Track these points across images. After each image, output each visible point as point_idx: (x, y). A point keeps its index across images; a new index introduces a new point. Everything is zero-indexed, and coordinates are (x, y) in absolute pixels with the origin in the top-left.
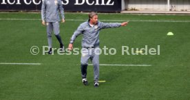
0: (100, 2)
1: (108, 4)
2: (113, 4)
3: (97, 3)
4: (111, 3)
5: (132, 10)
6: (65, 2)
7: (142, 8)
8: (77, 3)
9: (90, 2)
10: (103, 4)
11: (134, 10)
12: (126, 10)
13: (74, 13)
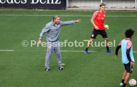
0: (50, 1)
1: (56, 3)
2: (60, 3)
3: (48, 3)
4: (58, 2)
5: (74, 7)
6: (24, 2)
7: (81, 6)
8: (33, 2)
9: (43, 1)
10: (52, 3)
11: (76, 7)
12: (69, 7)
13: (31, 10)
